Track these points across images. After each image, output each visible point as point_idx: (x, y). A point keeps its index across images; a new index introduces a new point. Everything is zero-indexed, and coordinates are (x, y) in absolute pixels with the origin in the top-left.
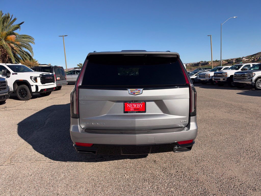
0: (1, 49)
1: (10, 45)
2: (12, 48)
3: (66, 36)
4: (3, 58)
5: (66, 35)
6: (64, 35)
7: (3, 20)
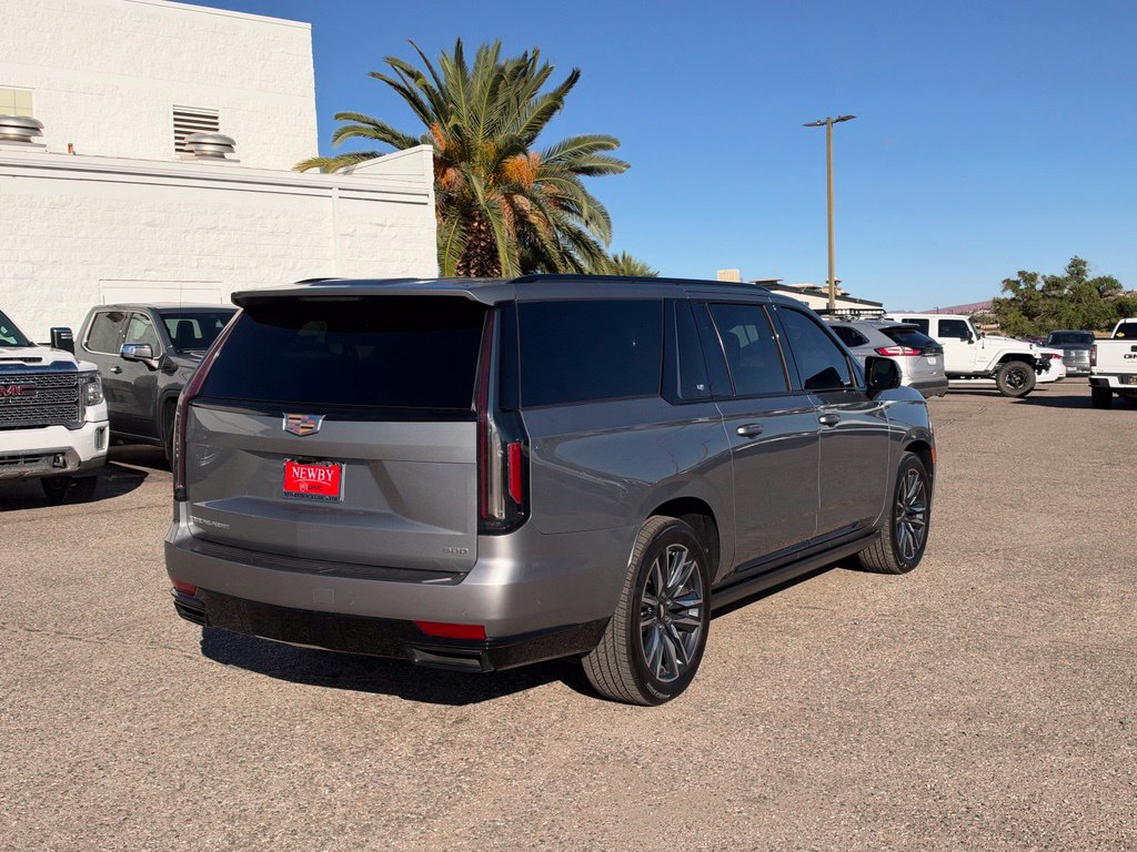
0: (476, 224)
1: (512, 204)
2: (521, 219)
3: (843, 120)
4: (481, 264)
5: (843, 116)
6: (835, 119)
7: (491, 81)
